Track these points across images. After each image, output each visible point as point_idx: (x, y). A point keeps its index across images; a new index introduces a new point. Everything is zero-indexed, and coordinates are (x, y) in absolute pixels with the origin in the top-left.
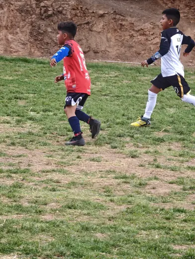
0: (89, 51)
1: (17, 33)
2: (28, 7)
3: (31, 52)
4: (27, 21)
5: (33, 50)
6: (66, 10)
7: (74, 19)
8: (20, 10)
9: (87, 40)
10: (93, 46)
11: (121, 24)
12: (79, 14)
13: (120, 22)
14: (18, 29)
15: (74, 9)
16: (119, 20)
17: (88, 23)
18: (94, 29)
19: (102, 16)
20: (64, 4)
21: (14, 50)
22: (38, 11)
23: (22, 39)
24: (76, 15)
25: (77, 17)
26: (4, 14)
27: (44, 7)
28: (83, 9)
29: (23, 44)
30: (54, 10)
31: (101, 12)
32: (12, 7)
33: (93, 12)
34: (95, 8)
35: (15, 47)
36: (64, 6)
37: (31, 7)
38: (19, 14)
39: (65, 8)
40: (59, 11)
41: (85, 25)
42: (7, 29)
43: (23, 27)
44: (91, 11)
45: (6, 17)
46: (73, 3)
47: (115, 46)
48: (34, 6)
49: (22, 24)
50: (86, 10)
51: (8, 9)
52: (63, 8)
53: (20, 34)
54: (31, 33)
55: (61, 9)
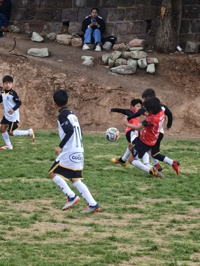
0: (92, 123)
1: (34, 108)
2: (44, 84)
3: (45, 125)
4: (43, 97)
5: (47, 123)
6: (76, 87)
7: (83, 95)
8: (37, 88)
9: (92, 114)
10: (96, 119)
11: (124, 99)
12: (89, 90)
13: (124, 97)
14: (35, 105)
15: (83, 86)
16: (123, 95)
17: (96, 98)
18: (101, 103)
19: (109, 91)
20: (74, 81)
21: (30, 124)
22: (52, 88)
23: (38, 113)
24: (85, 91)
25: (86, 93)
26: (23, 91)
27: (57, 84)
28: (93, 86)
29: (38, 118)
30: (66, 87)
31: (109, 88)
32: (30, 85)
33: (102, 88)
34: (104, 85)
35: (31, 121)
36: (74, 83)
37: (47, 85)
38: (35, 91)
39: (76, 85)
40: (70, 88)
41: (94, 100)
42: (25, 105)
43: (39, 103)
44: (100, 87)
45: (24, 94)
46: (83, 80)
47: (116, 119)
48: (49, 83)
49: (38, 100)
50: (96, 86)
51: (27, 87)
52: (74, 85)
53: (36, 109)
54: (46, 108)
55: (72, 85)
